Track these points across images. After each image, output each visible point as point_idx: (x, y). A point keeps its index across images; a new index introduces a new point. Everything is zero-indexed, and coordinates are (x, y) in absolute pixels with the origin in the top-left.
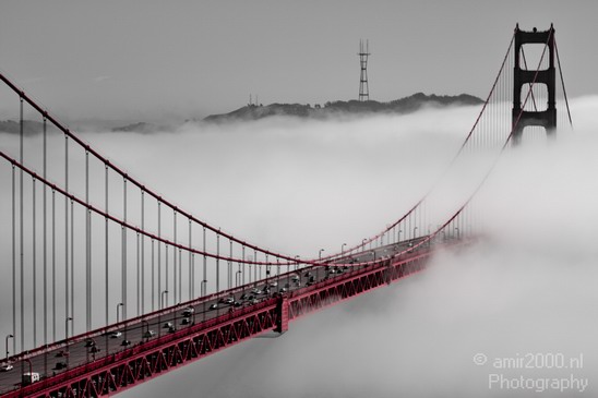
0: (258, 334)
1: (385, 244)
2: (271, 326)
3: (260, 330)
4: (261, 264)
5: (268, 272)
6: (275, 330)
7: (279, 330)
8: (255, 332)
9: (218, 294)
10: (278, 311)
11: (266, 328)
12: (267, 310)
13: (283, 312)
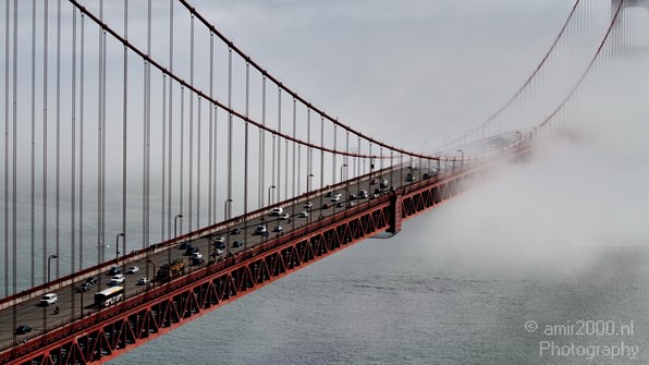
0: (372, 234)
1: (486, 136)
2: (384, 226)
3: (373, 230)
4: (365, 157)
5: (372, 166)
6: (387, 231)
7: (392, 230)
8: (368, 233)
9: (322, 190)
10: (392, 209)
11: (379, 228)
12: (381, 208)
13: (397, 210)
